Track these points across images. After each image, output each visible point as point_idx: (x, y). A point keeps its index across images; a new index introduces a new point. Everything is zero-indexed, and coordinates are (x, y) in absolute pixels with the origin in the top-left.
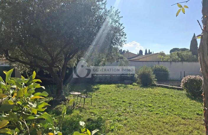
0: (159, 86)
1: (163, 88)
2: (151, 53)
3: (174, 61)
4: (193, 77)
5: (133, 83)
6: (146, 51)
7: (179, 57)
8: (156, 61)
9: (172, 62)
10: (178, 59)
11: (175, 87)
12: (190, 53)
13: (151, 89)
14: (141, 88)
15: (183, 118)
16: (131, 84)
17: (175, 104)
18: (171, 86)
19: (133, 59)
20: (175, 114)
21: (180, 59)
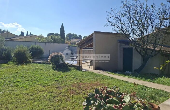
0: (33, 63)
1: (36, 63)
2: (32, 35)
3: (49, 42)
4: (56, 54)
5: (9, 62)
6: (27, 33)
7: (52, 39)
8: (33, 42)
9: (46, 43)
10: (51, 41)
11: (45, 62)
12: (60, 37)
13: (25, 66)
14: (16, 66)
15: (44, 86)
16: (5, 63)
17: (42, 76)
18: (43, 62)
19: (12, 39)
20: (38, 84)
21: (53, 41)
